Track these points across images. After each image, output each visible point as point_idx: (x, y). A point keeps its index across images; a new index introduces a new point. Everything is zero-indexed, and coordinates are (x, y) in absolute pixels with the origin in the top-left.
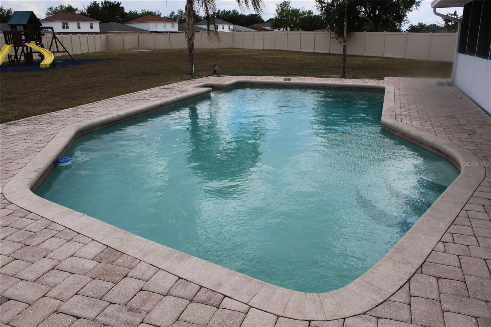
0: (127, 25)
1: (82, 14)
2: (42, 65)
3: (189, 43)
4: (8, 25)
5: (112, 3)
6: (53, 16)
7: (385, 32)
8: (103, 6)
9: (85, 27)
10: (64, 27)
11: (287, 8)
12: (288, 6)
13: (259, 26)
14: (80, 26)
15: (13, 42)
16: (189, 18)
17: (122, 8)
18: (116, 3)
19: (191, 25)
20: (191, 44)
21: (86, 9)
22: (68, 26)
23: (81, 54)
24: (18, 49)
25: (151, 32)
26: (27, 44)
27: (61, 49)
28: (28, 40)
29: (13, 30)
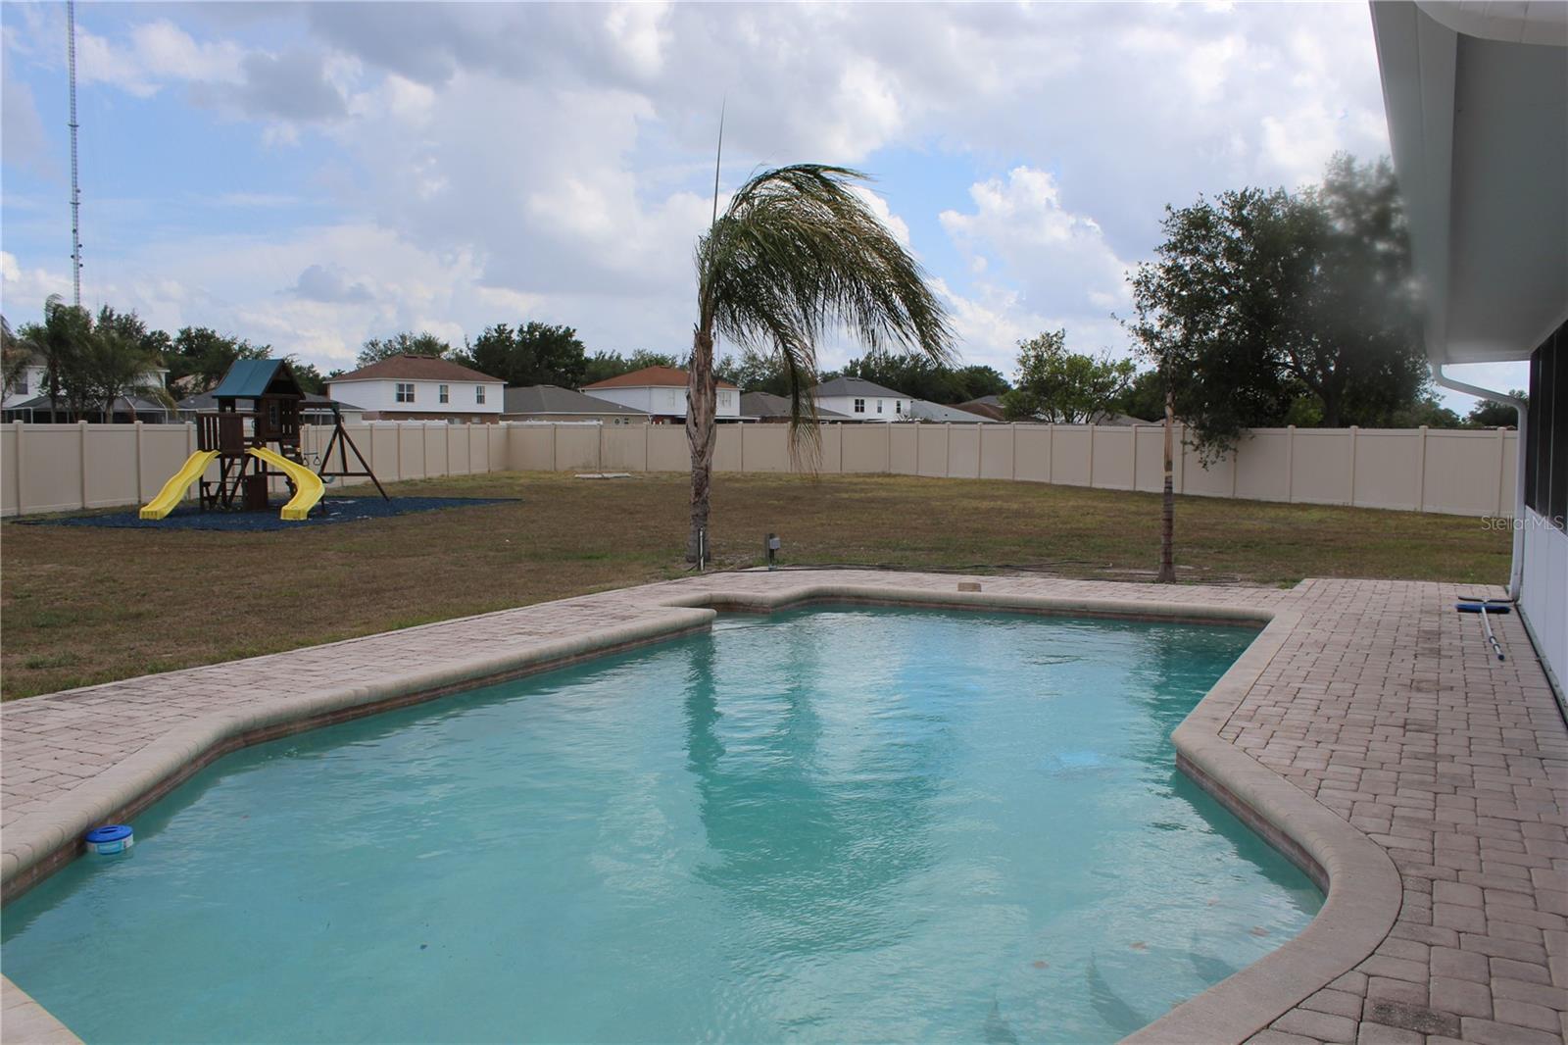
0: (586, 394)
1: (462, 360)
2: (285, 511)
3: (696, 465)
4: (214, 397)
5: (549, 330)
6: (378, 364)
7: (1353, 427)
8: (524, 338)
9: (463, 397)
10: (400, 398)
11: (1055, 354)
12: (1059, 348)
13: (991, 404)
14: (447, 396)
15: (219, 443)
16: (699, 391)
17: (578, 344)
18: (561, 331)
19: (703, 411)
20: (702, 468)
21: (470, 346)
22: (413, 395)
23: (421, 481)
24: (231, 463)
25: (657, 416)
26: (254, 451)
27: (354, 465)
28: (259, 441)
29: (224, 410)
